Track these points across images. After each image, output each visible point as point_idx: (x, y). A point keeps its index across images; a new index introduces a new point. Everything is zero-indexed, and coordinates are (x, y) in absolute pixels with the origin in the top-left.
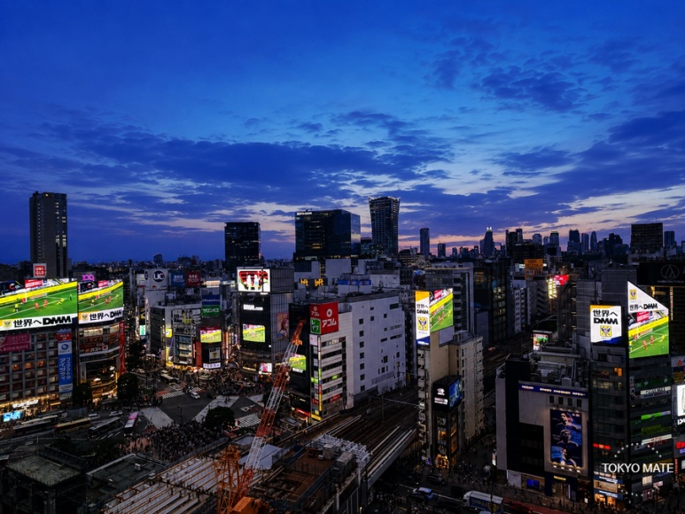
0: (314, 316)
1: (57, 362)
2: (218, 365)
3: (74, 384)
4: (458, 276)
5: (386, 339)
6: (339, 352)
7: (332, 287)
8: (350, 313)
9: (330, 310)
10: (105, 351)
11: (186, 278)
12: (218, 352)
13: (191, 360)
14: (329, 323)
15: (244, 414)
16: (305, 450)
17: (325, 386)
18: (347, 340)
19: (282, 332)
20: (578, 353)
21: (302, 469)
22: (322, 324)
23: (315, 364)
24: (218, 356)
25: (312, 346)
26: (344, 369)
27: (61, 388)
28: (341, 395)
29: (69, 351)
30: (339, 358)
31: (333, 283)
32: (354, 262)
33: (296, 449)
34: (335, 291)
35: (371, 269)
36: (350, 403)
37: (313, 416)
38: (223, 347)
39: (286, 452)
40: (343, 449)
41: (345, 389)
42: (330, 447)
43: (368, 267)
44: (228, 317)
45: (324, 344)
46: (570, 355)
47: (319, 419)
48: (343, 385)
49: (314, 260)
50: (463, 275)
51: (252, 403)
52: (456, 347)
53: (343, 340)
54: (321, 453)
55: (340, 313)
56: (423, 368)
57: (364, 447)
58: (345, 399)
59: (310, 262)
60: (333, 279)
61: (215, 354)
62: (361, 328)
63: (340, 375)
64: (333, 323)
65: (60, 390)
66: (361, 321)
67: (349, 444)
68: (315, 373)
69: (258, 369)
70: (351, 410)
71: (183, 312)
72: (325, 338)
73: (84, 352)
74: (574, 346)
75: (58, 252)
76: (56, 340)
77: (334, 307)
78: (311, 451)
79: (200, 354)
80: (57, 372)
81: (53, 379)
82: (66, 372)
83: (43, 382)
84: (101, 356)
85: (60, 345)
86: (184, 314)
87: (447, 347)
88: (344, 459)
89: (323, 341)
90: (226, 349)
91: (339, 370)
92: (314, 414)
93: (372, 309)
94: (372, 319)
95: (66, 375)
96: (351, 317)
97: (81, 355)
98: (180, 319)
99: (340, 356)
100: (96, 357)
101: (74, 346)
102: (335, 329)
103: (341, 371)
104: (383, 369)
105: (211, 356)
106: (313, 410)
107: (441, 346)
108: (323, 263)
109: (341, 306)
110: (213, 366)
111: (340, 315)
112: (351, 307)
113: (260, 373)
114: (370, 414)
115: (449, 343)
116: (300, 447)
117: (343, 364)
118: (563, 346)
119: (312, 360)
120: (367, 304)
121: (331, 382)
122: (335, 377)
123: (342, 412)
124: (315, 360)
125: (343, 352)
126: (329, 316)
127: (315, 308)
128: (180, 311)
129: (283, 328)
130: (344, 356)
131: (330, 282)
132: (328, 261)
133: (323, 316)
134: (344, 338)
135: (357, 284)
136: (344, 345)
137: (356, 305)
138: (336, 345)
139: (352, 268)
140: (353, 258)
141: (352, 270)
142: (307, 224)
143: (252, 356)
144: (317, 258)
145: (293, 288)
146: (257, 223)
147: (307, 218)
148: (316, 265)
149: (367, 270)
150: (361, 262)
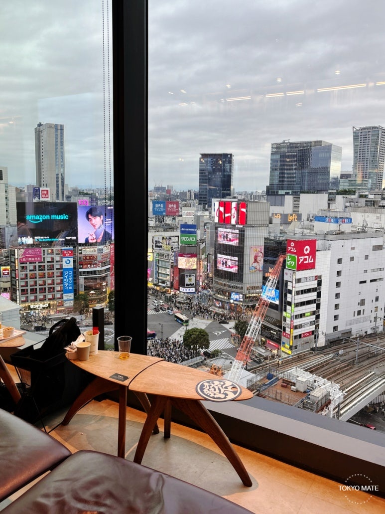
0: (290, 252)
1: (62, 274)
2: (193, 290)
3: (75, 294)
5: (365, 282)
6: (314, 290)
7: (307, 223)
8: (329, 252)
9: (307, 247)
10: (99, 269)
11: (166, 207)
12: (193, 278)
13: (169, 283)
14: (305, 260)
15: (216, 338)
16: (277, 379)
17: (297, 322)
18: (323, 279)
19: (255, 265)
21: (276, 396)
22: (299, 260)
23: (289, 299)
24: (193, 282)
25: (287, 282)
26: (318, 307)
27: (66, 296)
28: (313, 332)
29: (71, 266)
30: (313, 296)
31: (308, 220)
32: (331, 200)
33: (270, 377)
34: (311, 228)
35: (350, 206)
36: (321, 342)
37: (283, 349)
38: (198, 274)
39: (259, 378)
40: (316, 384)
41: (317, 327)
42: (304, 380)
43: (348, 204)
44: (202, 246)
45: (299, 281)
47: (289, 352)
48: (316, 323)
49: (287, 194)
51: (225, 329)
53: (319, 279)
54: (294, 384)
55: (318, 251)
57: (338, 386)
58: (316, 337)
59: (284, 195)
60: (309, 215)
61: (190, 280)
62: (339, 267)
63: (314, 313)
64: (310, 261)
65: (65, 298)
66: (339, 261)
67: (321, 381)
68: (288, 307)
69: (229, 297)
70: (322, 348)
71: (163, 238)
72: (301, 274)
73: (82, 268)
75: (57, 178)
76: (62, 256)
77: (312, 243)
78: (284, 381)
79: (177, 278)
80: (62, 282)
81: (59, 288)
82: (68, 282)
83: (51, 290)
84: (95, 272)
85: (64, 260)
86: (164, 241)
88: (317, 394)
89: (297, 278)
90: (200, 276)
91: (313, 307)
92: (284, 347)
93: (353, 249)
94: (352, 259)
95: (68, 286)
96: (329, 256)
97: (80, 270)
98: (161, 244)
99: (315, 293)
100: (92, 272)
101: (74, 261)
102: (312, 266)
103: (315, 309)
104: (359, 312)
105: (187, 281)
106: (284, 343)
108: (297, 199)
109: (319, 244)
110: (188, 290)
111: (317, 253)
112: (330, 245)
113: (232, 301)
114: (342, 355)
116: (272, 376)
117: (316, 302)
119: (286, 296)
120: (348, 243)
121: (303, 319)
122: (309, 314)
123: (313, 349)
124: (289, 295)
125: (317, 290)
126: (306, 253)
127: (292, 244)
128: (161, 238)
129: (256, 261)
130: (319, 295)
131: (304, 217)
132: (302, 196)
133: (300, 252)
134: (320, 277)
135: (337, 222)
136: (320, 284)
137: (336, 244)
138: (311, 283)
139: (329, 204)
140: (330, 193)
141: (329, 207)
142: (283, 156)
143: (225, 285)
144: (290, 192)
145: (268, 222)
146: (231, 155)
147: (283, 150)
148: (289, 200)
149: (346, 207)
150: (339, 198)
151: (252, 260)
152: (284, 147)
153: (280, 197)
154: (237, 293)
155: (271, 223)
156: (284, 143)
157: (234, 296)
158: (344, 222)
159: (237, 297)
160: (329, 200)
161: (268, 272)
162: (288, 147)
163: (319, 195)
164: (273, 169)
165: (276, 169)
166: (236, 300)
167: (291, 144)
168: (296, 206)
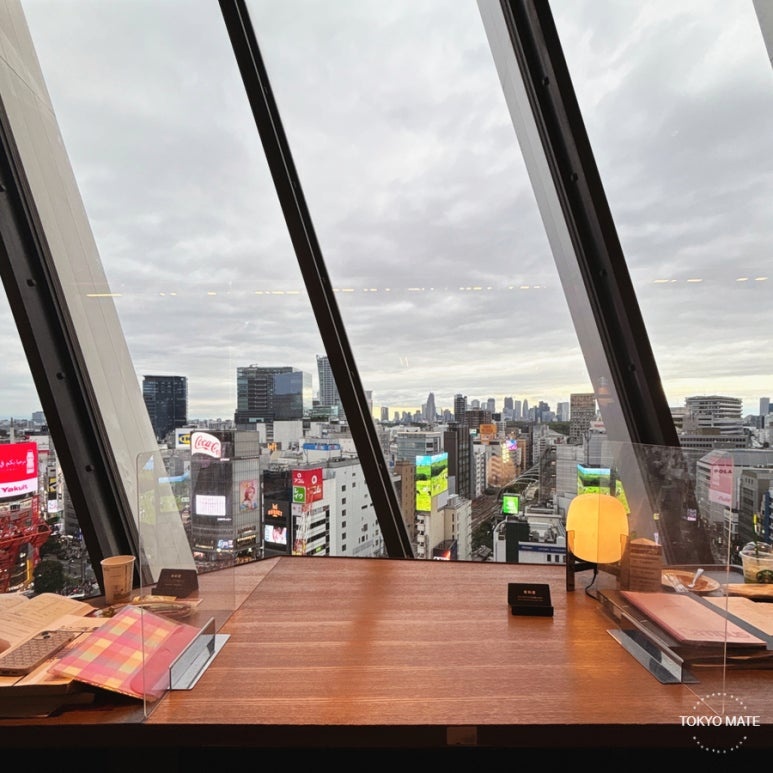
0: (297, 484)
4: (431, 441)
5: (366, 507)
6: (323, 522)
8: (334, 480)
9: (315, 477)
14: (313, 490)
18: (331, 509)
20: (558, 513)
22: (307, 492)
23: (298, 537)
25: (295, 517)
26: (328, 540)
30: (322, 529)
32: (306, 427)
46: (554, 516)
49: (259, 421)
50: (435, 438)
52: (452, 512)
53: (327, 510)
55: (324, 479)
56: (422, 533)
59: (255, 423)
62: (343, 495)
63: (324, 547)
64: (318, 492)
66: (344, 488)
69: (216, 547)
74: (555, 507)
77: (318, 473)
87: (442, 511)
91: (322, 541)
93: (354, 474)
94: (354, 485)
96: (335, 484)
99: (324, 526)
102: (320, 497)
103: (324, 542)
104: (363, 538)
107: (439, 510)
108: (270, 426)
109: (325, 471)
111: (324, 482)
112: (334, 473)
113: (219, 550)
115: (444, 508)
117: (325, 534)
118: (546, 507)
119: (294, 532)
120: (350, 470)
122: (320, 549)
124: (297, 532)
125: (325, 522)
126: (314, 483)
127: (299, 475)
129: (247, 498)
130: (328, 527)
132: (276, 423)
133: (308, 482)
134: (328, 507)
135: (326, 449)
136: (328, 514)
137: (339, 471)
138: (320, 515)
139: (304, 432)
140: (304, 421)
141: (304, 434)
142: (251, 381)
143: (208, 532)
144: (262, 419)
145: (258, 453)
146: (184, 378)
147: (251, 375)
148: (261, 428)
149: (323, 433)
150: (313, 425)
151: (243, 497)
152: (252, 372)
153: (251, 426)
154: (226, 540)
155: (260, 453)
156: (251, 367)
157: (221, 544)
158: (333, 449)
159: (226, 544)
160: (304, 427)
161: (271, 508)
162: (257, 372)
163: (293, 422)
164: (240, 395)
165: (244, 396)
166: (225, 548)
167: (261, 369)
168: (270, 434)
